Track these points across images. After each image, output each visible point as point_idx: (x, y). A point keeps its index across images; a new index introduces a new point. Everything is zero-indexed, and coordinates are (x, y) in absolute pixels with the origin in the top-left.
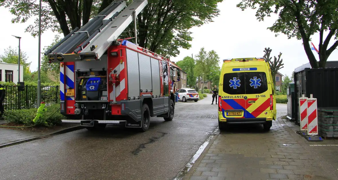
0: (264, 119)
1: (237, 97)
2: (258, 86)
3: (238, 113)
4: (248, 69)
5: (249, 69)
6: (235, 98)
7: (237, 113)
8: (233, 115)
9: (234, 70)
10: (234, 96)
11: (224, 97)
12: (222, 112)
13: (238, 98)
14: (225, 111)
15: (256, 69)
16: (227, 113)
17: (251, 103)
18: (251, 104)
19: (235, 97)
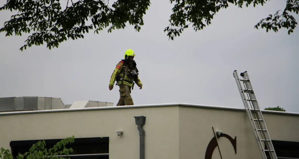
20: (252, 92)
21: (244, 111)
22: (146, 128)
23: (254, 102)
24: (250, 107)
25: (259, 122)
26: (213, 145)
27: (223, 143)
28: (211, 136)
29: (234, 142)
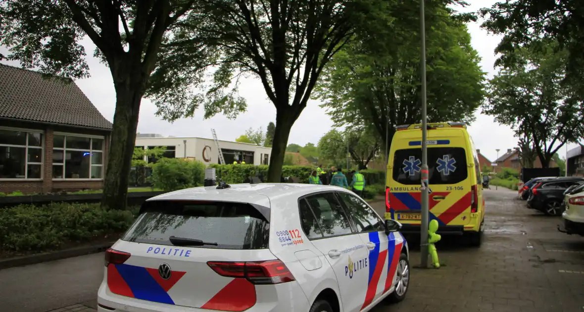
0: (461, 228)
1: (414, 189)
2: (450, 171)
3: (416, 217)
4: (434, 142)
5: (436, 142)
6: (412, 191)
7: (414, 215)
8: (408, 220)
9: (411, 143)
10: (410, 186)
11: (394, 189)
12: (389, 214)
13: (416, 191)
14: (396, 212)
15: (447, 142)
16: (399, 216)
17: (438, 200)
18: (437, 202)
19: (412, 189)
20: (215, 135)
21: (213, 140)
22: (186, 143)
23: (216, 137)
24: (215, 139)
25: (217, 143)
26: (205, 149)
27: (208, 148)
28: (204, 147)
29: (210, 148)
